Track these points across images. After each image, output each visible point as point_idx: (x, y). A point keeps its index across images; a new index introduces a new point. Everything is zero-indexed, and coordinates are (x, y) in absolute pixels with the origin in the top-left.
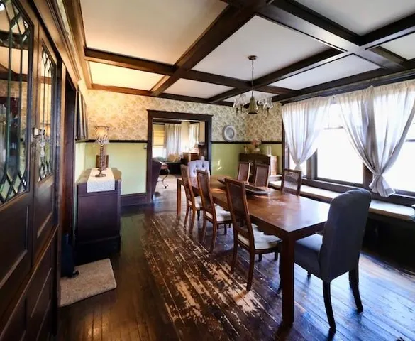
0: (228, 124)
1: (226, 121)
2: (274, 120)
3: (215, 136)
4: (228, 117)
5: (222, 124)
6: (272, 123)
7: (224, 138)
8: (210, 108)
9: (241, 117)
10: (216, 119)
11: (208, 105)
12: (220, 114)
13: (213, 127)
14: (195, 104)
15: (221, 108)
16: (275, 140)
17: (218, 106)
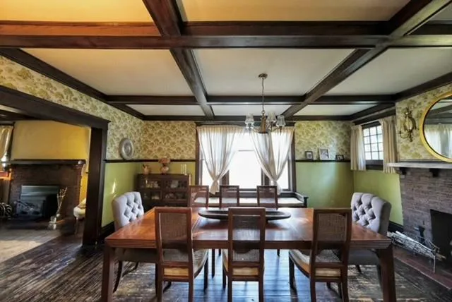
0: (125, 136)
1: (124, 133)
2: (186, 139)
3: (111, 152)
4: (125, 127)
5: (118, 136)
6: (182, 141)
7: (121, 155)
8: (105, 109)
9: (138, 130)
10: (113, 127)
11: (104, 105)
12: (117, 121)
13: (108, 139)
14: (85, 97)
15: (119, 113)
16: (186, 157)
17: (116, 110)
